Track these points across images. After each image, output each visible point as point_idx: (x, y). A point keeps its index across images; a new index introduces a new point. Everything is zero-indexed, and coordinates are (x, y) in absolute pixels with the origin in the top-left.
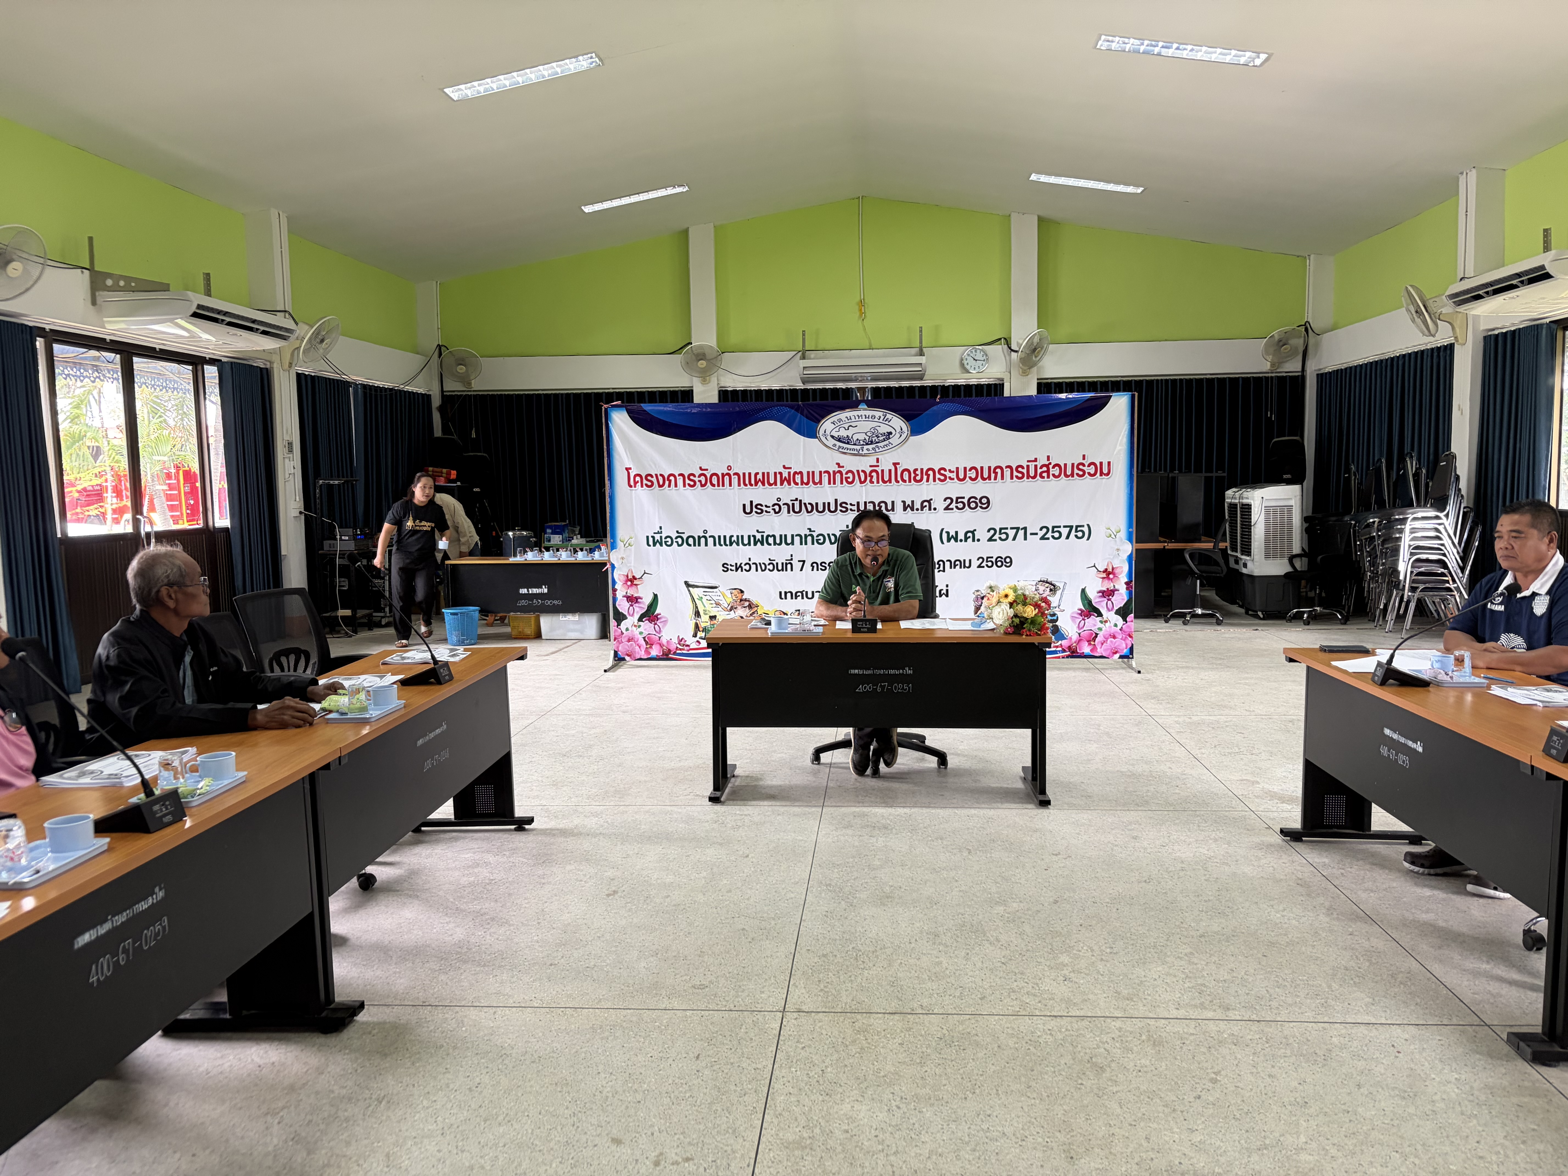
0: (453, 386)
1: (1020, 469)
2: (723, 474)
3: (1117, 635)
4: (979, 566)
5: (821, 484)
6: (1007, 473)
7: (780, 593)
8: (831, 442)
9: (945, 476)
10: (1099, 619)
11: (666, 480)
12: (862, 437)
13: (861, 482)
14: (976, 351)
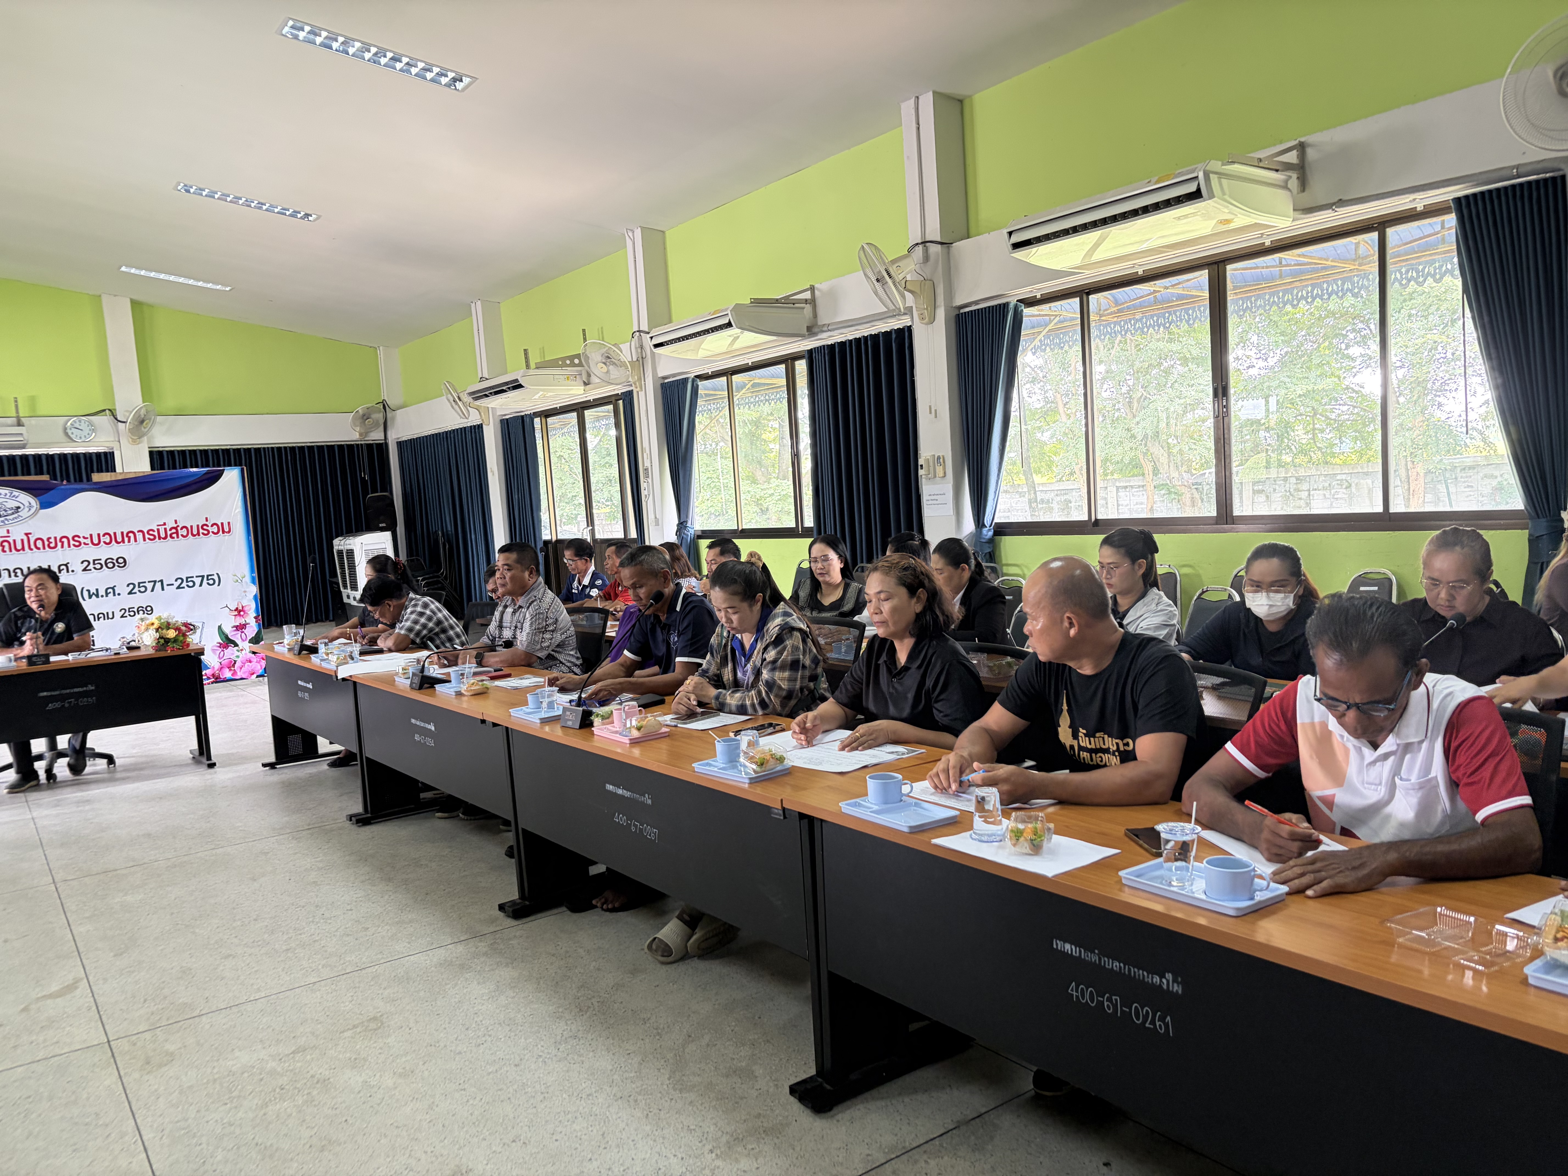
1: (151, 532)
3: (252, 660)
4: (122, 617)
6: (140, 536)
9: (79, 542)
10: (236, 648)
14: (80, 421)
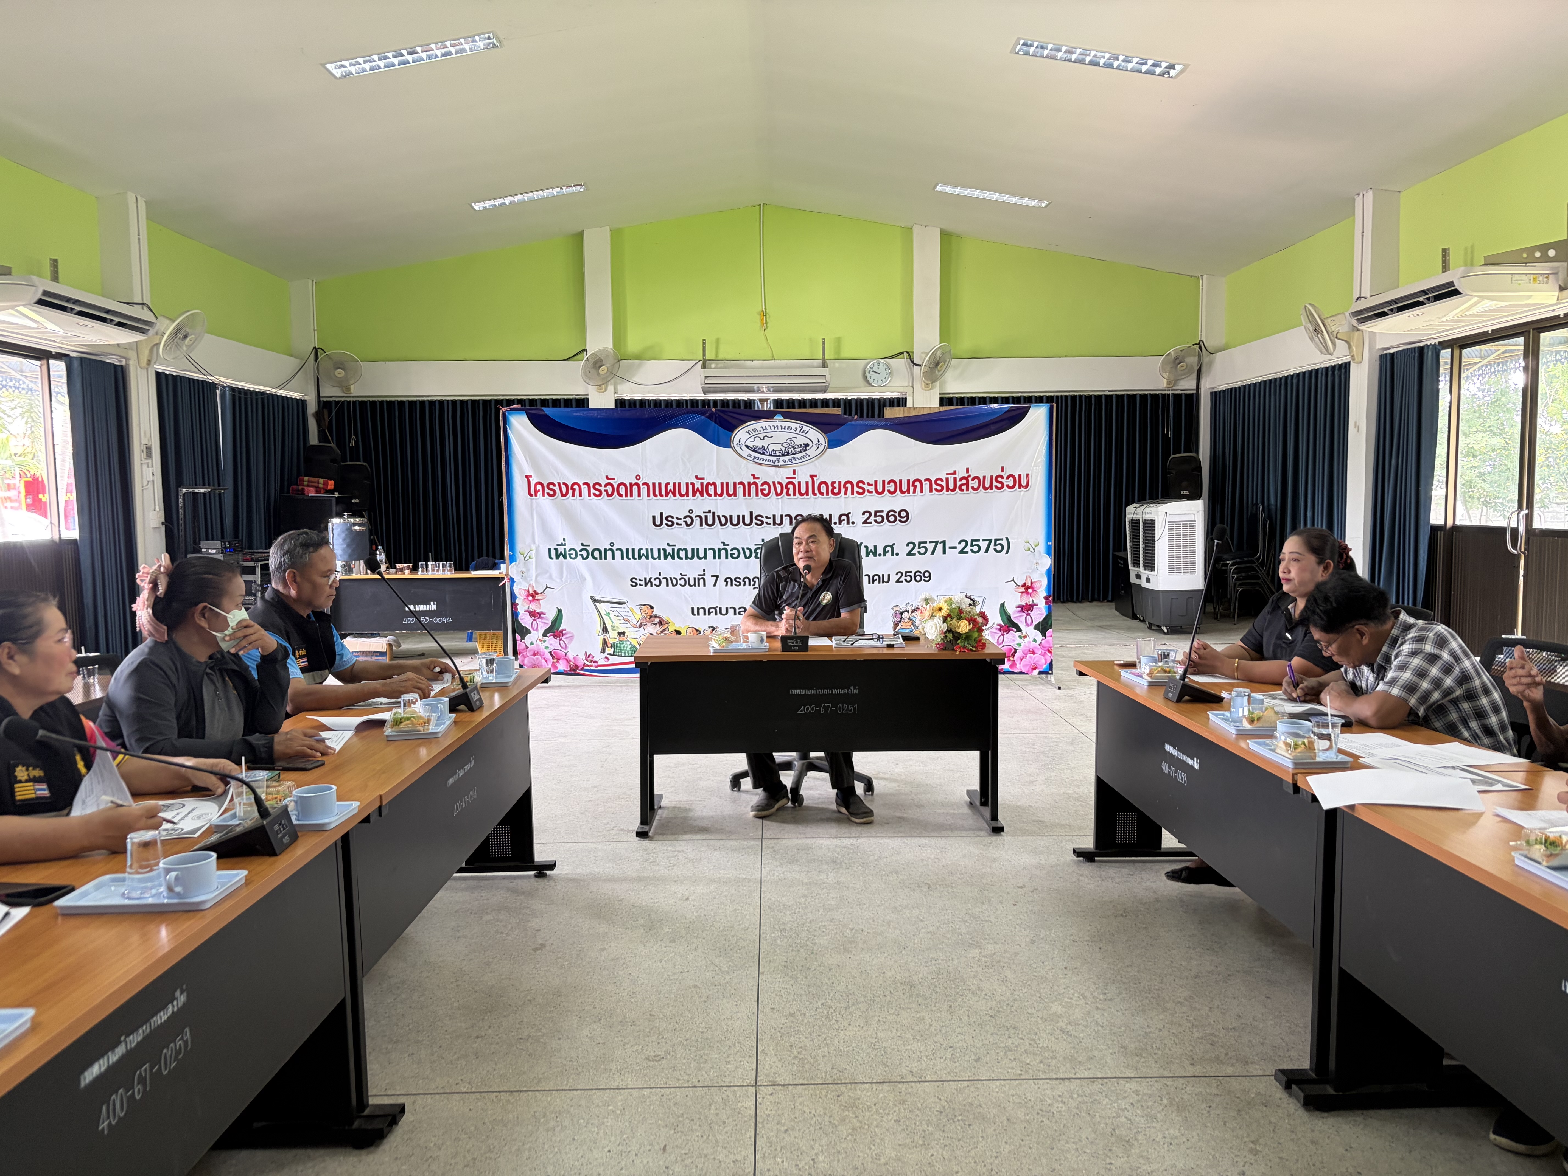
0: (330, 392)
1: (939, 482)
2: (631, 484)
3: (1036, 651)
4: (898, 581)
5: (735, 495)
6: (926, 486)
7: (693, 609)
8: (746, 452)
9: (863, 489)
10: (1019, 634)
11: (570, 489)
12: (778, 447)
13: (777, 495)
14: (879, 365)
